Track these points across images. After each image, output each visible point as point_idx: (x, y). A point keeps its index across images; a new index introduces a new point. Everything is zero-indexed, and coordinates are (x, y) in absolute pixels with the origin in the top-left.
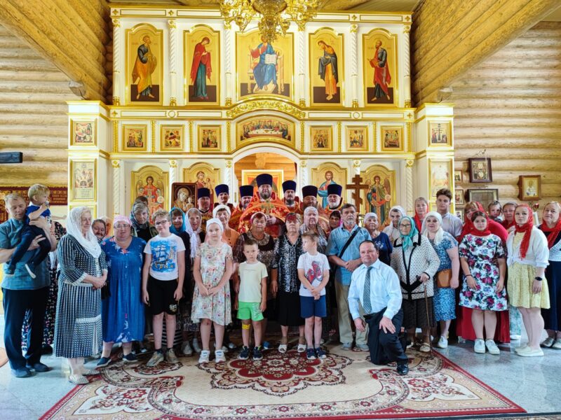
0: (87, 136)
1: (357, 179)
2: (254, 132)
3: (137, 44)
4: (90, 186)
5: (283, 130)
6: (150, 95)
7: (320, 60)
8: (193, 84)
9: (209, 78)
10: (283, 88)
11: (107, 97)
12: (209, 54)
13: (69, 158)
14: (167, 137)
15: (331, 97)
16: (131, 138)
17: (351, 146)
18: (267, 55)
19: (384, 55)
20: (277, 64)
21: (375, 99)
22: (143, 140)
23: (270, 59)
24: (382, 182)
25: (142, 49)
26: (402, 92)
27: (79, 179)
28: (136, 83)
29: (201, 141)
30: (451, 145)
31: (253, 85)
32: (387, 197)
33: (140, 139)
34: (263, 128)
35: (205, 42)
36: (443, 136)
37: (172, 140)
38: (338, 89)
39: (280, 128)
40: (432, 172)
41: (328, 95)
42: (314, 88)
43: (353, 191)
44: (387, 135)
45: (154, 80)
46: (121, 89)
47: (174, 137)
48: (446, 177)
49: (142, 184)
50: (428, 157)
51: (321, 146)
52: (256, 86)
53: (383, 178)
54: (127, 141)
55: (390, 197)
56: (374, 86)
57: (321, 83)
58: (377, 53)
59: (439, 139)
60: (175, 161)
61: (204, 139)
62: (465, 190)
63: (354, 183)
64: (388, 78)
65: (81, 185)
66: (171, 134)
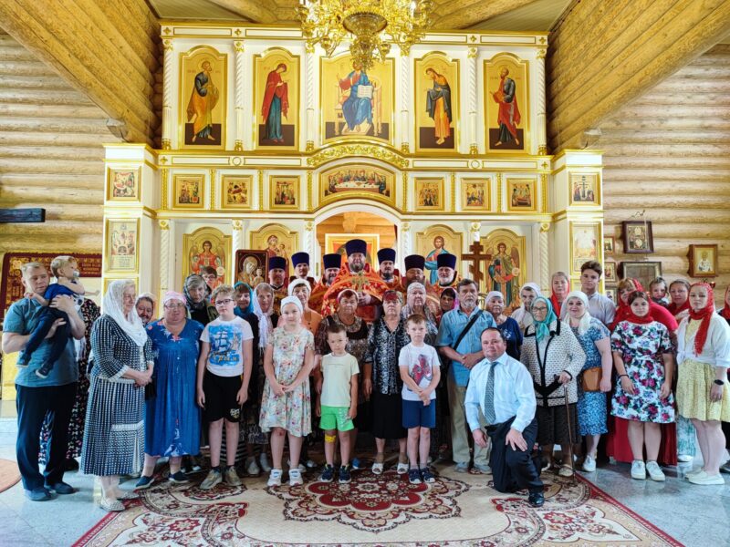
0: (129, 189)
1: (476, 247)
2: (343, 185)
3: (194, 71)
4: (131, 252)
5: (379, 183)
6: (210, 137)
7: (429, 92)
8: (264, 123)
9: (285, 115)
10: (380, 129)
11: (155, 139)
12: (286, 84)
13: (105, 217)
14: (230, 190)
15: (443, 141)
16: (184, 192)
17: (469, 204)
18: (360, 87)
19: (512, 87)
20: (373, 98)
21: (500, 143)
22: (199, 194)
23: (363, 92)
24: (508, 252)
25: (201, 78)
26: (535, 134)
27: (117, 243)
28: (192, 122)
29: (274, 196)
30: (599, 203)
31: (341, 125)
32: (515, 271)
33: (196, 193)
34: (355, 180)
35: (281, 69)
36: (589, 193)
37: (236, 195)
38: (452, 131)
39: (376, 181)
40: (575, 239)
41: (438, 138)
42: (421, 128)
43: (471, 263)
44: (515, 190)
45: (215, 118)
46: (173, 130)
47: (239, 191)
48: (592, 245)
49: (197, 251)
50: (568, 220)
51: (428, 203)
52: (346, 126)
53: (509, 246)
54: (178, 195)
55: (519, 270)
56: (498, 127)
57: (430, 123)
58: (502, 84)
59: (584, 196)
60: (241, 222)
61: (277, 194)
62: (618, 263)
63: (472, 253)
64: (517, 117)
65: (119, 251)
66: (236, 187)
